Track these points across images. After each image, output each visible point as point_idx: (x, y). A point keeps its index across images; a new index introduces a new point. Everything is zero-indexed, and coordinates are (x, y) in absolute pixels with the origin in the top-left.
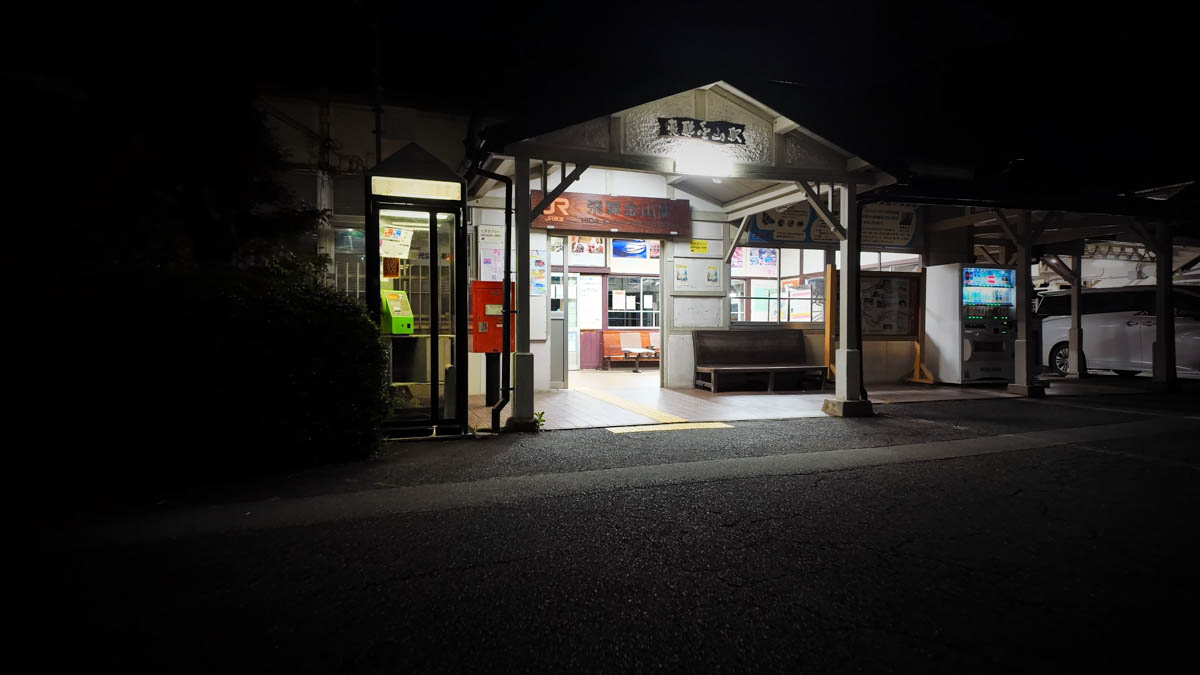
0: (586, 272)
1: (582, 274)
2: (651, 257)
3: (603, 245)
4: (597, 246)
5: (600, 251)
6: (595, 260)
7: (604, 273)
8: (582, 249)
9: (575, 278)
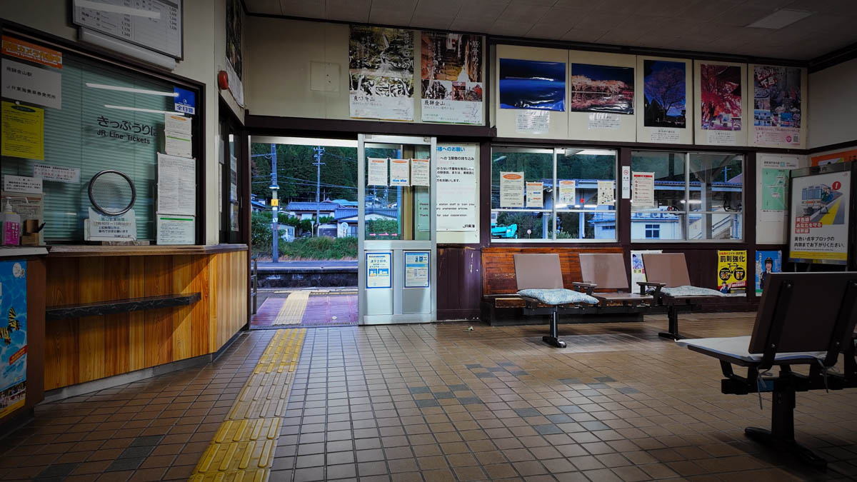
0: (451, 135)
1: (441, 140)
2: (574, 110)
3: (482, 85)
4: (470, 86)
5: (476, 95)
6: (468, 113)
7: (483, 138)
8: (441, 93)
9: (428, 148)
